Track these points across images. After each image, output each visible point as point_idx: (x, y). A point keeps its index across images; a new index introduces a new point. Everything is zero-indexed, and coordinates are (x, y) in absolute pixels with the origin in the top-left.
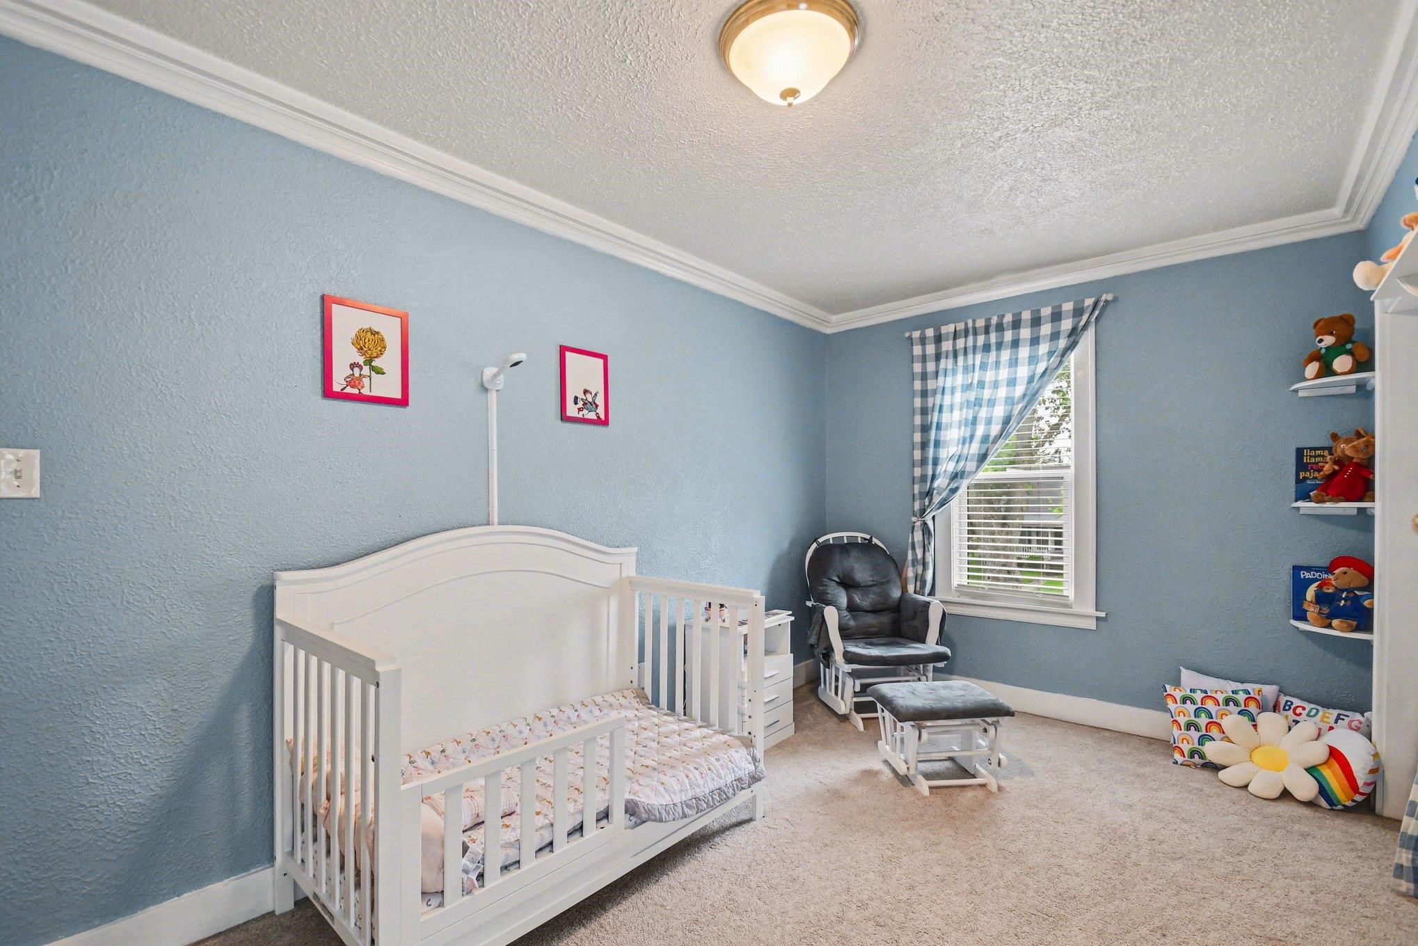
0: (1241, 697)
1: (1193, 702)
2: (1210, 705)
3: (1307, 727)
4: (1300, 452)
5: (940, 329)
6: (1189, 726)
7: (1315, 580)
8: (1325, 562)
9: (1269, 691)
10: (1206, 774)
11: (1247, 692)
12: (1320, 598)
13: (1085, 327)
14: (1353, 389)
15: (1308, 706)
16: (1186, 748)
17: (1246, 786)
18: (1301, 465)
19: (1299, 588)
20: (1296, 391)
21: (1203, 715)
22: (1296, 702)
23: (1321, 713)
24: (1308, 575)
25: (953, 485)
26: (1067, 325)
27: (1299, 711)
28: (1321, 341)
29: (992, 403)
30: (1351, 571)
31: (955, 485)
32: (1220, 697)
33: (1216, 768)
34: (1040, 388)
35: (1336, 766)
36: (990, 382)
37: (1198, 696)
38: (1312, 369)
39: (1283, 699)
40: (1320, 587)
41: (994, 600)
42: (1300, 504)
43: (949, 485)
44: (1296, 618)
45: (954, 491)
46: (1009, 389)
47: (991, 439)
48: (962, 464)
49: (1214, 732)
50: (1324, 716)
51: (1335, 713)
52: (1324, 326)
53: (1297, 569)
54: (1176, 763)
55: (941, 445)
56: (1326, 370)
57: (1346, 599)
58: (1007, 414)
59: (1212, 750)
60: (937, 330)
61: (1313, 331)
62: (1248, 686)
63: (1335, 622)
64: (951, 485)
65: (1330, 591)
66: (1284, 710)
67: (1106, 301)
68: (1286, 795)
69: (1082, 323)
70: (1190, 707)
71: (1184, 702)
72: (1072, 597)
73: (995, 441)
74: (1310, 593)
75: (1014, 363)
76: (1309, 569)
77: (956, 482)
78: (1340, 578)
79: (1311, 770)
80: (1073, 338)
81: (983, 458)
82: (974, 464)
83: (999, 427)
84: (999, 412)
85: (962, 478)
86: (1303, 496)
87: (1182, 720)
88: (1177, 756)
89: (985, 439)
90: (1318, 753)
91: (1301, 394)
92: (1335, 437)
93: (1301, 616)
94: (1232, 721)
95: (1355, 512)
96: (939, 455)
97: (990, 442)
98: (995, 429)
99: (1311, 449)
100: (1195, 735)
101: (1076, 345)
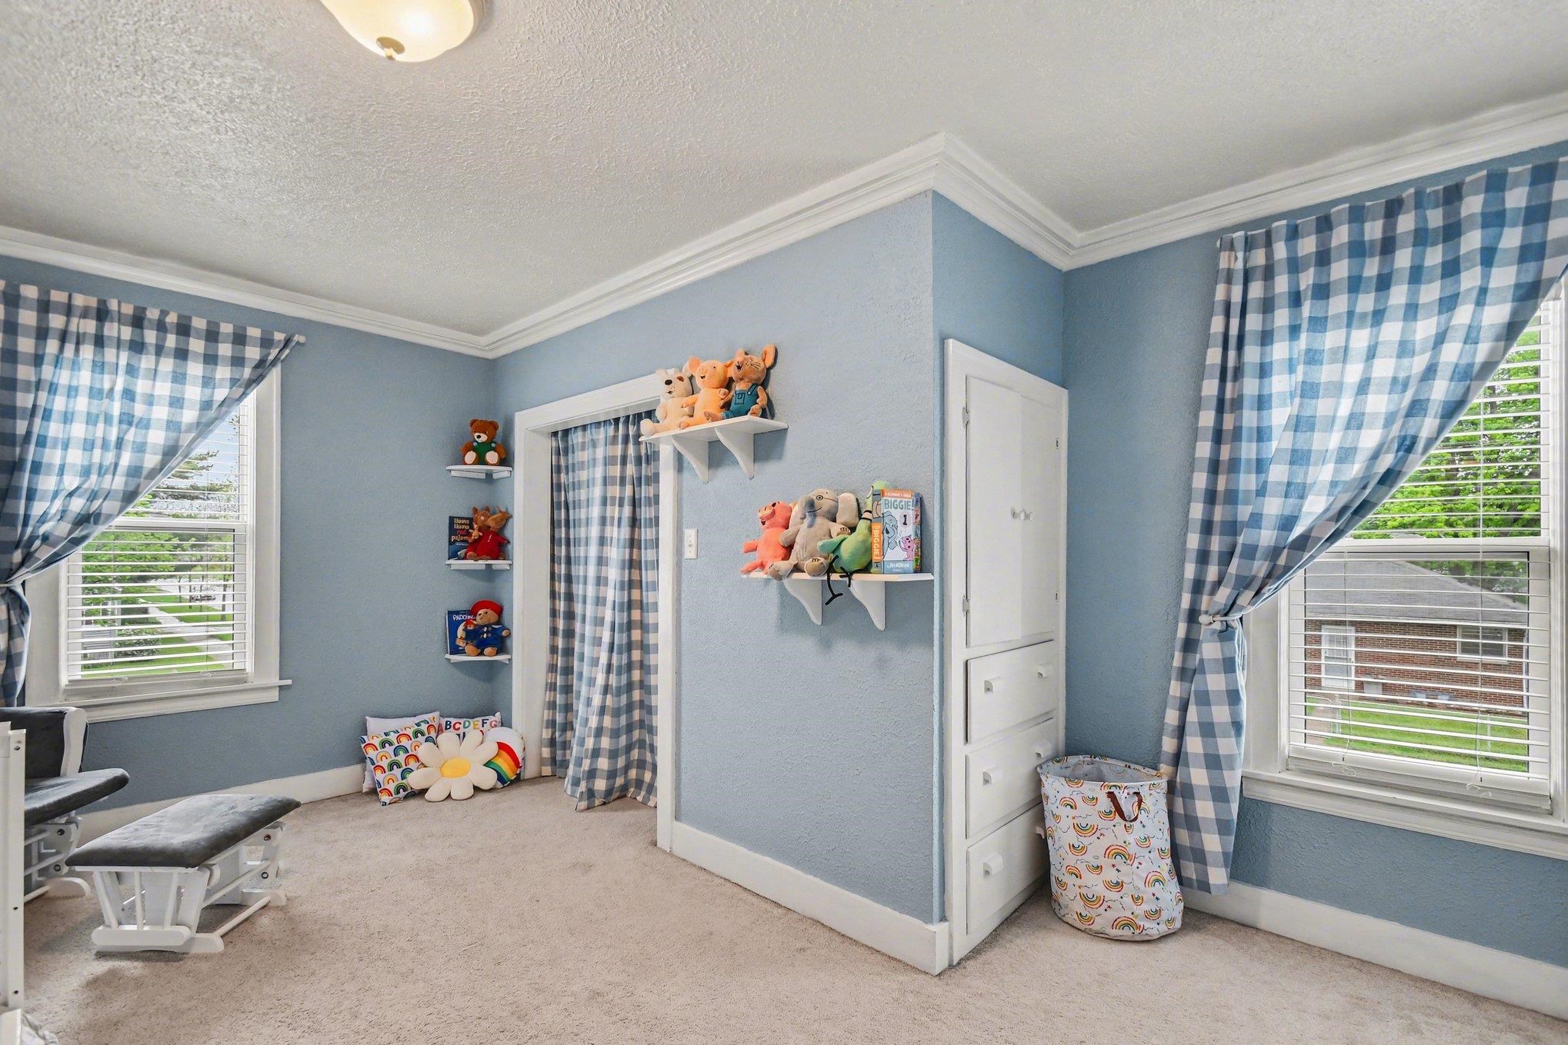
0: (424, 727)
1: (391, 744)
2: (404, 742)
3: (473, 735)
4: (452, 519)
5: (48, 293)
6: (391, 767)
7: (463, 621)
8: (467, 606)
9: (433, 717)
10: (413, 803)
11: (426, 722)
12: (470, 636)
13: (273, 363)
14: (483, 476)
15: (462, 721)
16: (392, 787)
17: (449, 796)
18: (452, 531)
19: (453, 627)
20: (450, 471)
21: (401, 752)
22: (453, 721)
23: (472, 724)
24: (458, 618)
25: (76, 534)
26: (253, 353)
27: (457, 726)
28: (479, 437)
29: (145, 424)
30: (490, 612)
31: (84, 533)
32: (410, 732)
33: (422, 792)
34: (216, 419)
35: (504, 754)
36: (143, 395)
37: (393, 737)
38: (471, 456)
39: (443, 721)
40: (466, 626)
41: (129, 694)
42: (452, 561)
43: (71, 532)
44: (452, 653)
45: (76, 542)
46: (173, 410)
47: (145, 473)
48: (96, 504)
49: (412, 764)
50: (475, 725)
51: (480, 719)
52: (478, 426)
53: (451, 613)
54: (385, 804)
55: (43, 470)
56: (481, 460)
57: (487, 632)
58: (171, 443)
59: (415, 780)
60: (45, 292)
61: (470, 429)
62: (426, 717)
63: (488, 650)
64: (77, 532)
65: (471, 628)
66: (446, 729)
67: (298, 343)
68: (477, 789)
69: (271, 357)
70: (389, 749)
71: (383, 746)
72: (249, 667)
73: (153, 474)
74: (460, 632)
75: (179, 378)
76: (457, 613)
77: (86, 528)
78: (484, 616)
79: (488, 764)
80: (260, 371)
81: (129, 497)
82: (118, 504)
83: (158, 458)
84: (157, 437)
85: (96, 523)
86: (453, 555)
87: (385, 764)
88: (385, 798)
89: (135, 471)
90: (491, 749)
91: (453, 473)
92: (475, 510)
93: (455, 650)
94: (424, 750)
95: (484, 567)
96: (37, 483)
97: (143, 476)
98: (151, 461)
99: (459, 518)
100: (397, 772)
101: (263, 379)
